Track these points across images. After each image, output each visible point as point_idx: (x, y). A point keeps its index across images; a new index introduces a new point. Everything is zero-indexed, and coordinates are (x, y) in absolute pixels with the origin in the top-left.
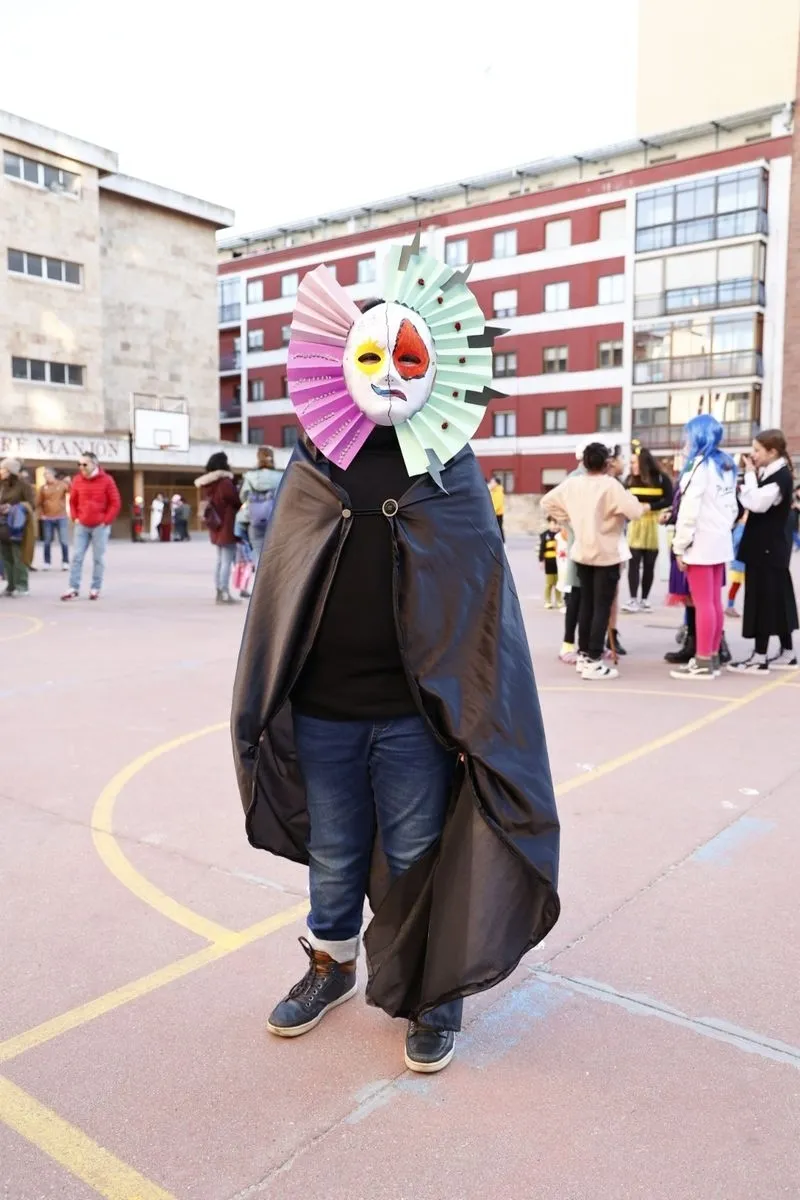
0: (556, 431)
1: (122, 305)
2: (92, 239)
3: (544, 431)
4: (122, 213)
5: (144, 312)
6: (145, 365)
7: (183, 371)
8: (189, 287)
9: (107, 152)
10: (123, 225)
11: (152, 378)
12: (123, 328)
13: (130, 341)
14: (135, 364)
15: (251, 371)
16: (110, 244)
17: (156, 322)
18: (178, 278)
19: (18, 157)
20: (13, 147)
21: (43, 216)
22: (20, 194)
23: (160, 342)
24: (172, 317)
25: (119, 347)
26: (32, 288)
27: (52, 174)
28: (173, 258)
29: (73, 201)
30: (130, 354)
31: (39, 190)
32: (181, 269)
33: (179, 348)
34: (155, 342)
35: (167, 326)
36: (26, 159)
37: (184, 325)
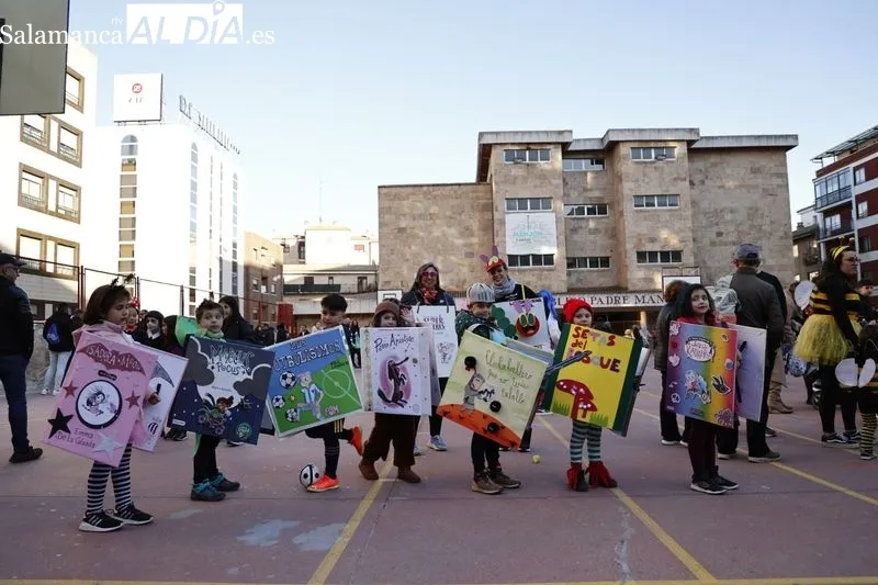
1: (716, 210)
2: (684, 179)
4: (714, 159)
5: (732, 211)
6: (734, 244)
7: (764, 243)
8: (764, 190)
10: (715, 165)
12: (717, 224)
13: (723, 231)
14: (726, 245)
15: (860, 231)
16: (707, 178)
17: (741, 216)
18: (757, 186)
19: (640, 148)
20: (636, 145)
21: (654, 175)
22: (641, 167)
23: (745, 228)
24: (753, 212)
25: (714, 235)
26: (647, 214)
27: (659, 152)
28: (752, 176)
29: (672, 162)
30: (723, 238)
31: (651, 163)
32: (759, 180)
33: (759, 229)
34: (741, 228)
35: (750, 217)
36: (644, 148)
37: (763, 215)
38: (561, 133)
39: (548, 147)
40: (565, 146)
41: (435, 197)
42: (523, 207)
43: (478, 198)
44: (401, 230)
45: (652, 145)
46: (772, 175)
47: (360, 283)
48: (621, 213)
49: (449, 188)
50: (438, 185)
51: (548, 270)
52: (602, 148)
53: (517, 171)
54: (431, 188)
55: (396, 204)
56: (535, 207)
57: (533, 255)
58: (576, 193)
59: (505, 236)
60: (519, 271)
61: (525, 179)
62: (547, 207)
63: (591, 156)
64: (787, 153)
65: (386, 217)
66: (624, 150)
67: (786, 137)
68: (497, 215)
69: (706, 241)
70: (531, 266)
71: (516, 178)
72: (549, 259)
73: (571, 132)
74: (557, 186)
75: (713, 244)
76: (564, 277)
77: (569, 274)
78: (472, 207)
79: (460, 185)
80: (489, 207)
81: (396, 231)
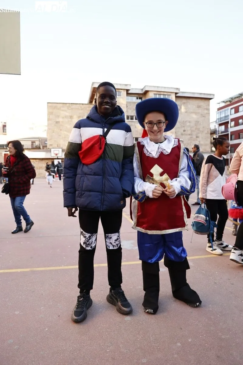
5: (189, 122)
6: (189, 135)
7: (200, 135)
8: (202, 114)
9: (177, 89)
10: (184, 103)
11: (192, 137)
12: (184, 127)
13: (185, 129)
14: (186, 135)
15: (231, 132)
16: (181, 108)
17: (192, 124)
18: (199, 113)
19: (157, 94)
20: (156, 93)
23: (194, 129)
24: (197, 122)
25: (182, 131)
27: (164, 96)
28: (198, 108)
30: (186, 132)
32: (200, 111)
33: (199, 129)
34: (192, 129)
35: (196, 125)
36: (158, 94)
37: (200, 124)
38: (126, 85)
39: (121, 91)
40: (127, 90)
41: (72, 109)
44: (57, 122)
45: (162, 93)
46: (205, 109)
47: (32, 145)
49: (79, 105)
50: (74, 104)
52: (142, 93)
54: (70, 105)
55: (55, 111)
58: (131, 111)
63: (137, 96)
64: (211, 101)
65: (51, 116)
66: (151, 95)
67: (210, 94)
69: (180, 133)
73: (130, 85)
75: (182, 134)
79: (83, 104)
81: (55, 123)
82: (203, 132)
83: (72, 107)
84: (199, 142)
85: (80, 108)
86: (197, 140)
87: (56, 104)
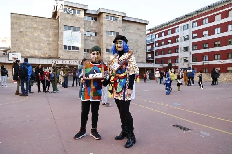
0: (217, 59)
2: (121, 28)
3: (215, 59)
4: (128, 24)
5: (132, 40)
7: (139, 50)
8: (140, 35)
9: (124, 13)
10: (128, 26)
15: (156, 50)
16: (126, 29)
17: (134, 42)
18: (138, 34)
20: (108, 15)
21: (112, 25)
22: (109, 22)
23: (135, 45)
26: (110, 37)
27: (114, 18)
28: (137, 31)
29: (118, 22)
31: (112, 21)
32: (139, 32)
33: (138, 46)
34: (134, 45)
35: (136, 42)
36: (110, 16)
37: (139, 42)
38: (84, 5)
39: (80, 10)
40: (85, 10)
41: (36, 21)
42: (70, 29)
43: (53, 24)
44: (21, 32)
45: (113, 15)
46: (142, 31)
48: (102, 36)
50: (37, 17)
51: (77, 52)
52: (96, 14)
53: (68, 16)
54: (34, 18)
55: (19, 21)
56: (74, 30)
57: (73, 46)
58: (87, 28)
59: (63, 38)
60: (67, 51)
61: (71, 20)
62: (78, 30)
63: (93, 16)
64: (146, 26)
65: (14, 26)
66: (104, 15)
67: (147, 21)
68: (60, 31)
70: (72, 50)
71: (68, 18)
72: (78, 48)
73: (88, 6)
74: (82, 24)
76: (83, 54)
77: (84, 54)
78: (51, 27)
79: (46, 18)
80: (57, 28)
81: (19, 32)
82: (141, 48)
83: (36, 20)
84: (139, 55)
85: (43, 22)
86: (137, 54)
87: (20, 15)
